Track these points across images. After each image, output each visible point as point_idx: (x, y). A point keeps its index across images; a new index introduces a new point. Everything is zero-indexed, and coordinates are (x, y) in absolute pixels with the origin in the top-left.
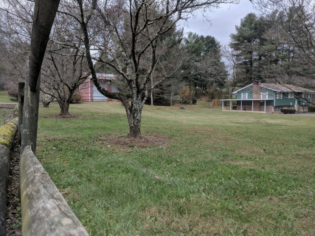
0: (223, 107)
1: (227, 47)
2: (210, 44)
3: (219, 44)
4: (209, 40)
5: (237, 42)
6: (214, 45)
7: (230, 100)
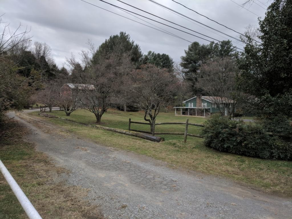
0: (175, 112)
1: (179, 66)
2: (165, 61)
3: (172, 61)
4: (164, 57)
5: (186, 62)
6: (168, 61)
7: (181, 107)
